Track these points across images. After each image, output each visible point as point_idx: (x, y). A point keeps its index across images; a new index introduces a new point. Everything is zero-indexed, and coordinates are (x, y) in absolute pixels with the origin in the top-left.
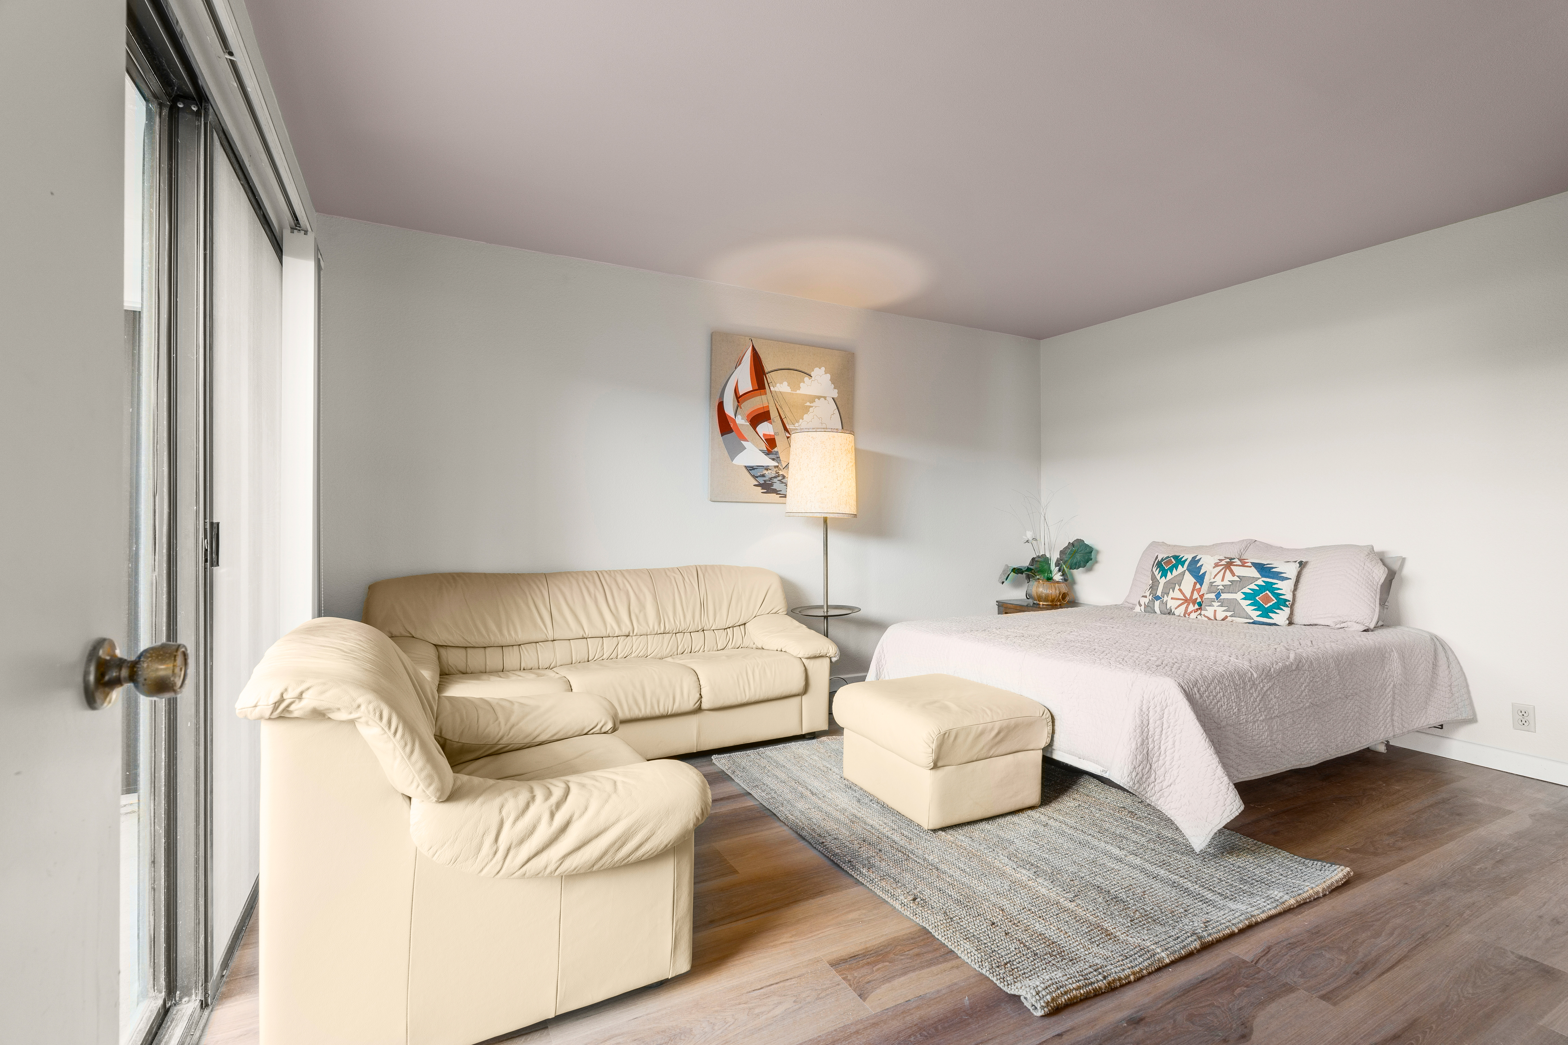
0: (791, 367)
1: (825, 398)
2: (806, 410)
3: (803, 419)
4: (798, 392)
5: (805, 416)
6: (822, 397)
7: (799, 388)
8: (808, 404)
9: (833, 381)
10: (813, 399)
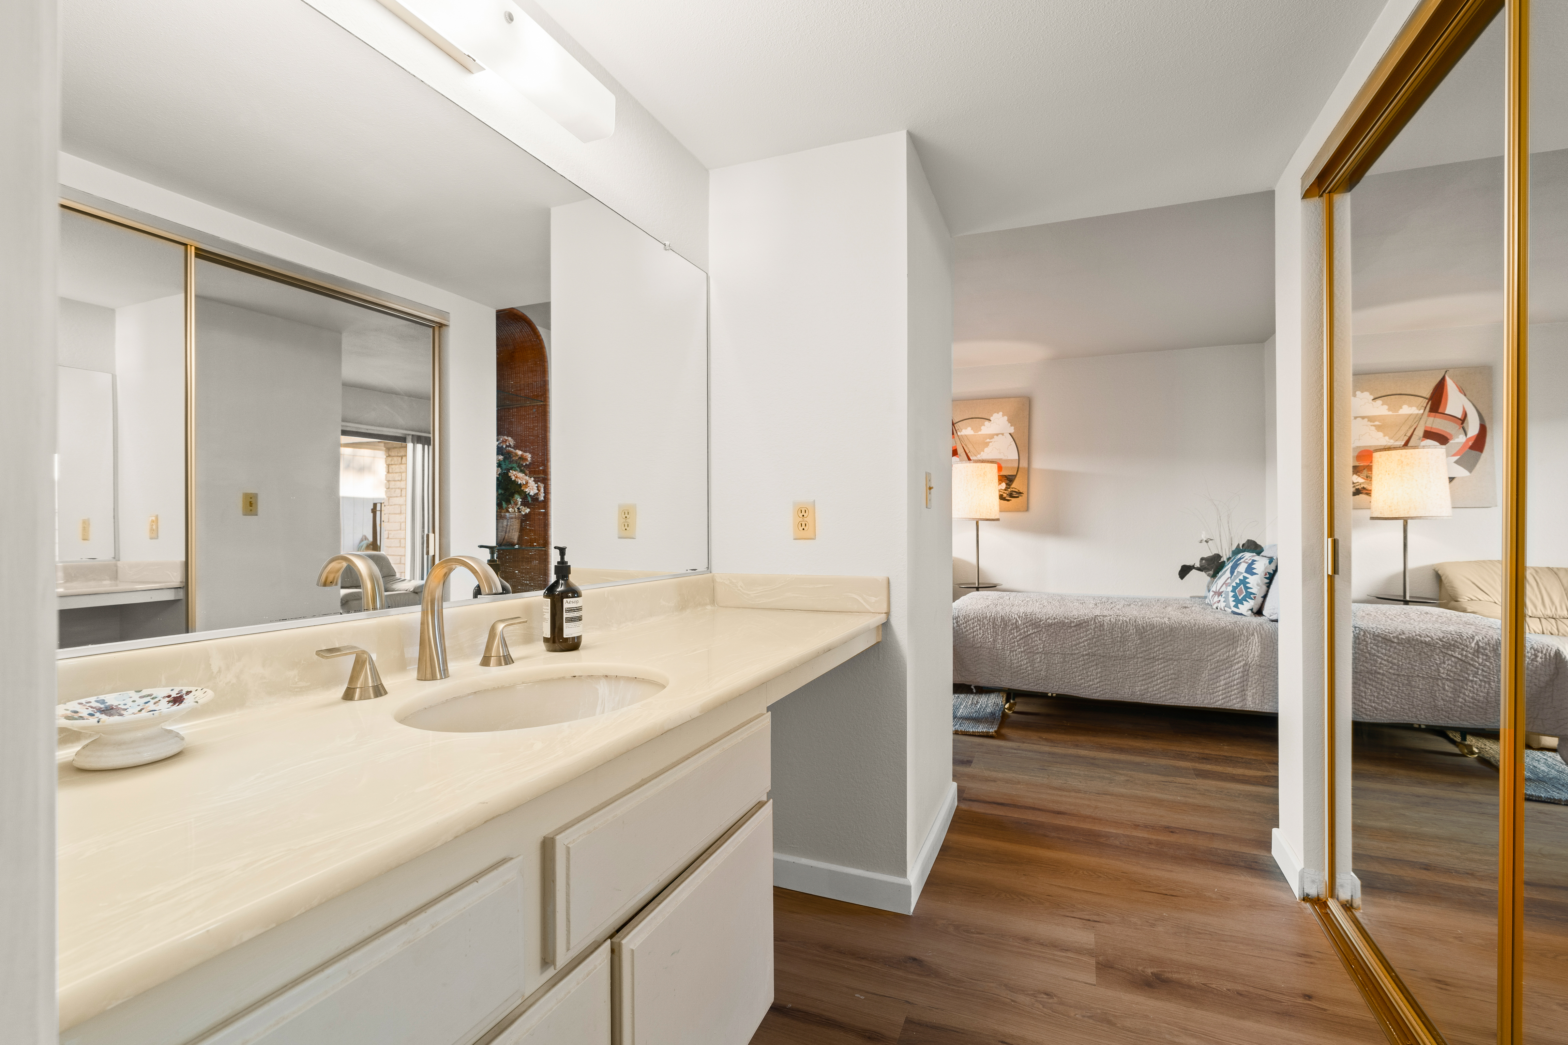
0: (973, 417)
1: (1003, 434)
2: (987, 444)
3: (984, 451)
4: (980, 433)
5: (986, 449)
6: (1000, 434)
7: (980, 430)
8: (988, 440)
9: (1009, 421)
10: (992, 436)
